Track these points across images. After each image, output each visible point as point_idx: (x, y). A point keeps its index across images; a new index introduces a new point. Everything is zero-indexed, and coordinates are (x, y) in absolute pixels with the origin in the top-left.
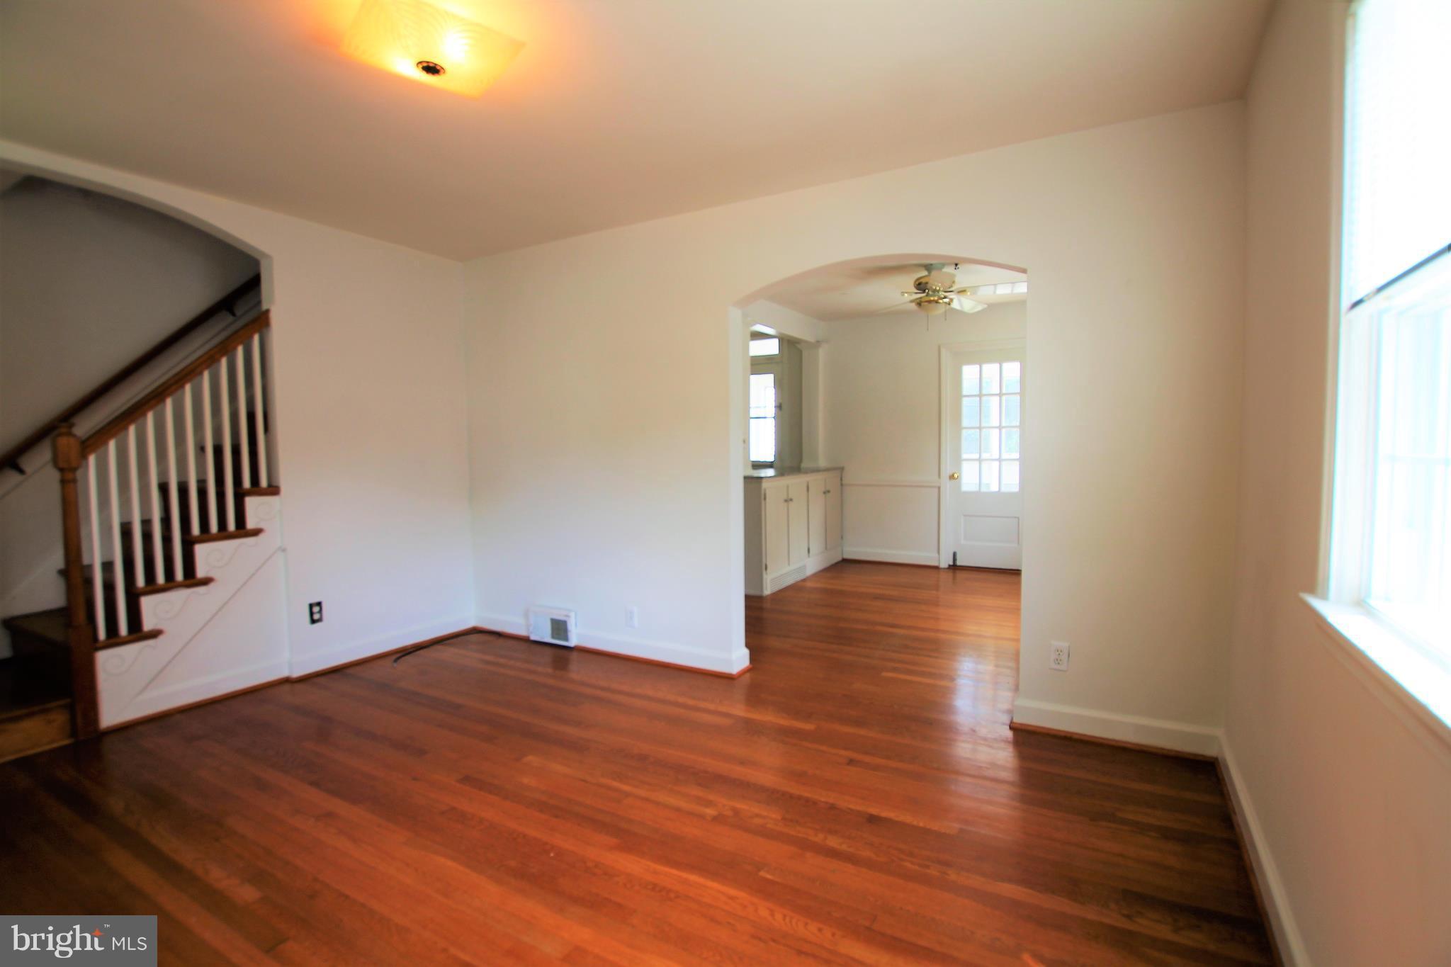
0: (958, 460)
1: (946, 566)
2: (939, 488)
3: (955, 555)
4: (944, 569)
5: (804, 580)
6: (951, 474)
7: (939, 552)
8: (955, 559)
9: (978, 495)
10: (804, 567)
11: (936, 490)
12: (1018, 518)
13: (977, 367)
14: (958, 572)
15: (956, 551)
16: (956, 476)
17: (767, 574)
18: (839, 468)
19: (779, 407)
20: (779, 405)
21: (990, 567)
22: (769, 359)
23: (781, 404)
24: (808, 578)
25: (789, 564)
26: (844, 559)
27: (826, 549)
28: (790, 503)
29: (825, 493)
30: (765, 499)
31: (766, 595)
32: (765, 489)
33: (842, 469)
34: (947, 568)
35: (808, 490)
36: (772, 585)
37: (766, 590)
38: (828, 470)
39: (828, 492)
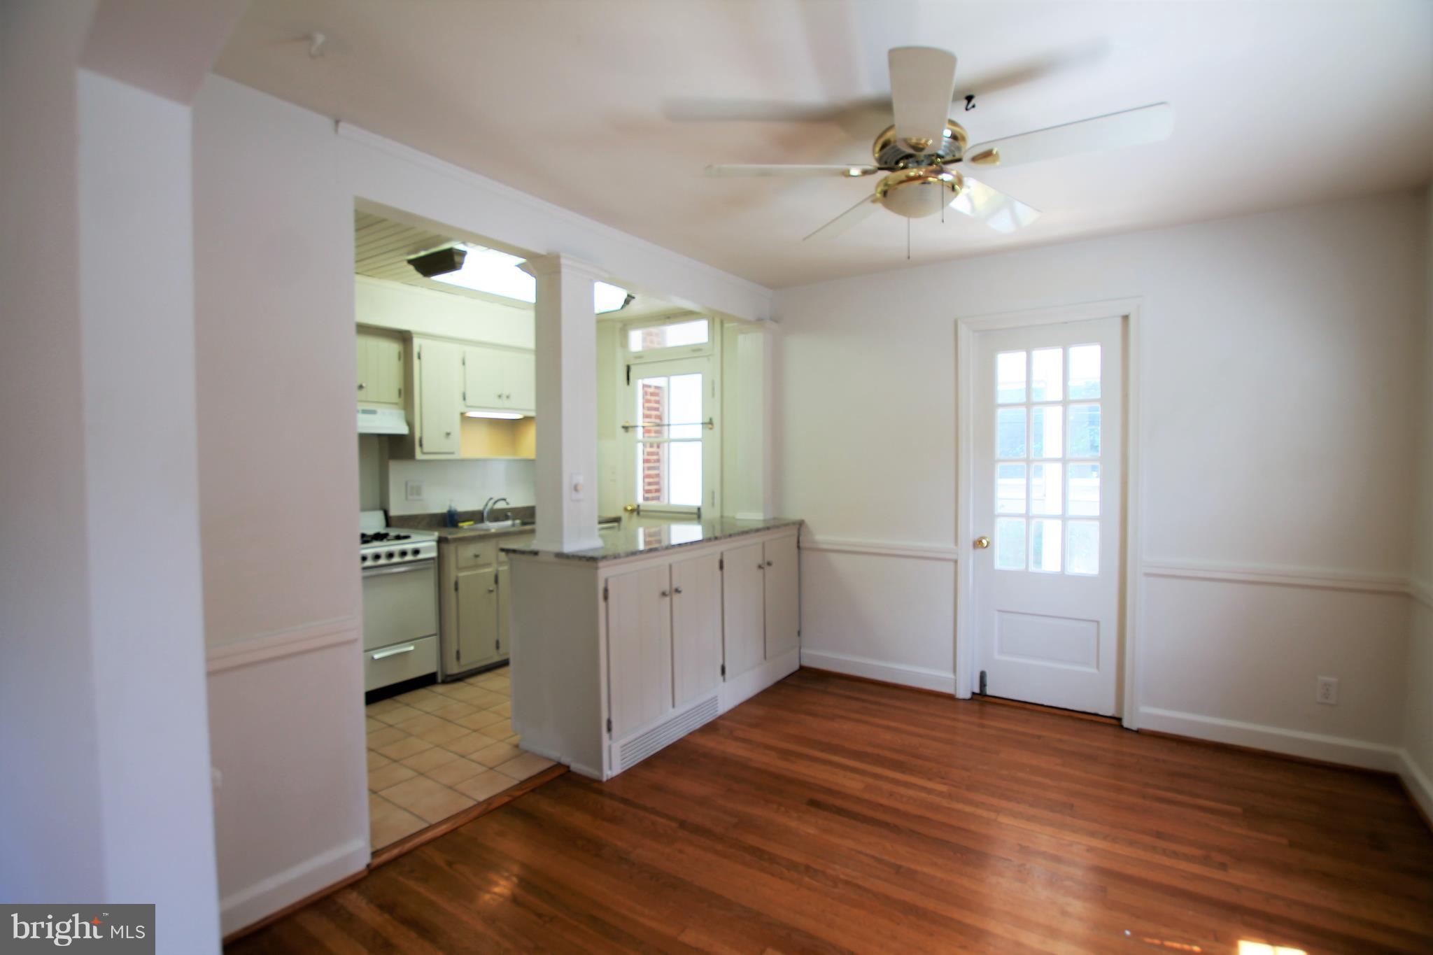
0: (988, 514)
1: (968, 696)
2: (956, 562)
3: (983, 676)
4: (964, 700)
5: (711, 728)
6: (977, 537)
7: (955, 671)
8: (983, 684)
9: (1023, 578)
10: (715, 699)
11: (951, 565)
12: (1098, 622)
13: (1022, 355)
14: (989, 709)
15: (985, 670)
16: (985, 542)
17: (611, 738)
18: (794, 523)
19: (708, 424)
20: (707, 420)
21: (1046, 704)
22: (696, 350)
23: (711, 419)
24: (722, 717)
25: (674, 706)
26: (802, 669)
27: (765, 658)
28: (676, 597)
29: (760, 567)
30: (606, 598)
31: (609, 778)
32: (606, 581)
33: (800, 524)
34: (969, 700)
35: (721, 567)
36: (624, 756)
37: (610, 768)
38: (768, 528)
39: (769, 564)
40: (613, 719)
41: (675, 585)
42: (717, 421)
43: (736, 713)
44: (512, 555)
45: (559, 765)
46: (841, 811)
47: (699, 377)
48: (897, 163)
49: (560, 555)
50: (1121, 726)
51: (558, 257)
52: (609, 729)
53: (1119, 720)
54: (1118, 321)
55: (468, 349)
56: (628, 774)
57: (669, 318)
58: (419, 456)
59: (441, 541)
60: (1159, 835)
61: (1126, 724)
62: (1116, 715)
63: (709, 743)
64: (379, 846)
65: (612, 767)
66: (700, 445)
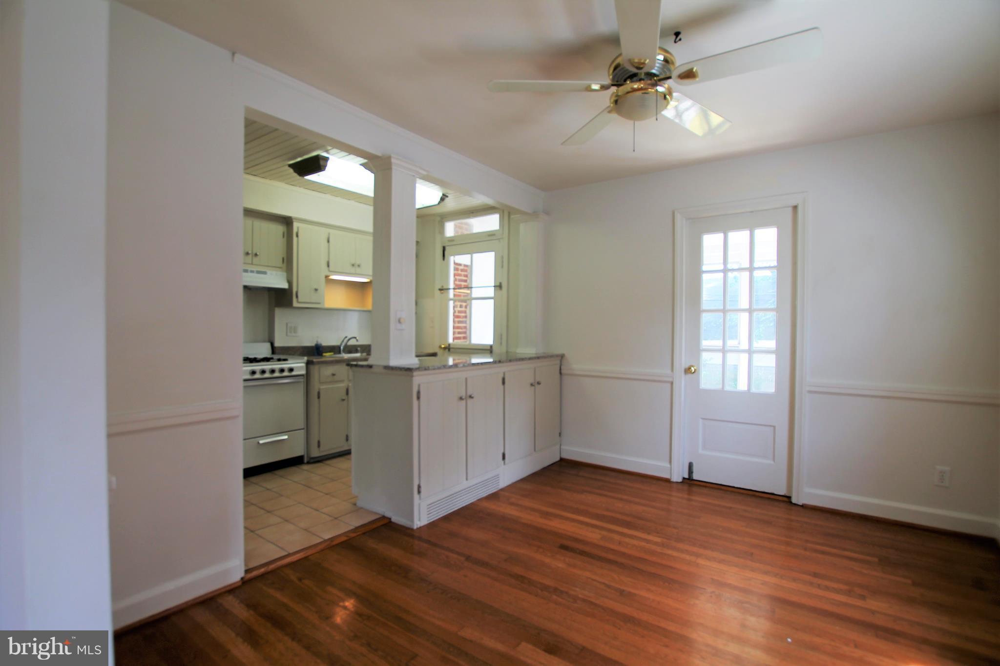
0: (696, 349)
1: (680, 480)
2: (672, 383)
3: (691, 466)
4: (677, 482)
5: (494, 497)
6: (687, 366)
7: (670, 462)
8: (691, 471)
9: (721, 394)
10: (497, 476)
11: (669, 385)
12: (774, 427)
13: (721, 236)
14: (695, 489)
15: (692, 461)
16: (693, 369)
17: (420, 498)
18: (557, 356)
19: (498, 287)
20: (498, 284)
21: (736, 486)
22: (491, 235)
23: (500, 283)
24: (502, 490)
25: (467, 479)
26: (562, 460)
27: (535, 450)
28: (470, 401)
29: (532, 385)
30: (418, 398)
31: (419, 526)
32: (419, 386)
33: (562, 357)
34: (681, 482)
35: (504, 383)
36: (429, 512)
37: (419, 520)
38: (538, 358)
39: (539, 383)
40: (422, 485)
41: (469, 393)
42: (504, 285)
43: (512, 488)
44: (354, 368)
45: (384, 517)
46: (583, 553)
47: (492, 254)
49: (387, 367)
50: (791, 502)
51: (389, 158)
52: (419, 492)
53: (789, 498)
54: (790, 210)
55: (332, 231)
56: (432, 525)
57: (473, 213)
58: (295, 304)
59: (308, 363)
60: (815, 575)
61: (794, 500)
62: (787, 495)
63: (492, 506)
64: (251, 565)
65: (421, 519)
66: (492, 301)
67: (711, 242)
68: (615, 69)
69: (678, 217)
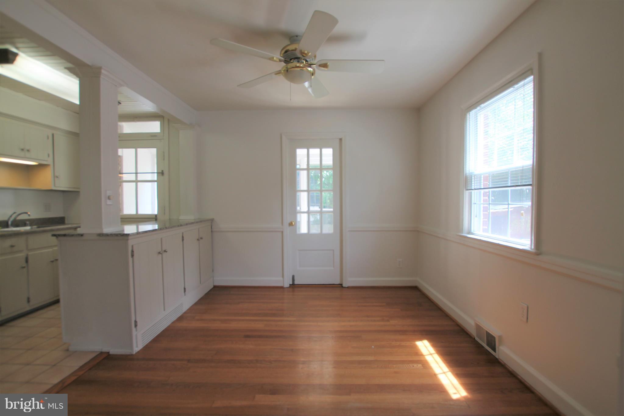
0: (294, 212)
1: (288, 286)
2: (282, 232)
3: (293, 277)
4: (287, 288)
5: (181, 318)
6: (290, 222)
7: (283, 276)
8: (293, 280)
9: (308, 235)
10: (182, 305)
11: (281, 234)
12: (333, 250)
13: (306, 150)
14: (296, 289)
15: (294, 274)
16: (293, 223)
17: (136, 330)
18: (208, 220)
19: (161, 173)
20: (161, 171)
21: (317, 283)
22: (153, 136)
23: (162, 171)
24: (185, 313)
25: (164, 310)
26: (216, 288)
27: (200, 283)
28: (165, 254)
29: (198, 240)
30: (133, 256)
31: (137, 351)
32: (132, 246)
33: (212, 220)
34: (288, 287)
35: (183, 240)
36: (143, 339)
37: (137, 347)
38: (201, 222)
39: (201, 238)
40: (137, 320)
41: (164, 248)
42: (166, 172)
43: (191, 309)
44: (60, 238)
45: (102, 353)
46: (260, 337)
47: (154, 150)
48: (291, 60)
50: (343, 287)
51: (100, 68)
52: (136, 326)
53: (341, 285)
54: (338, 141)
56: (147, 348)
57: (136, 118)
60: (368, 316)
61: (344, 285)
62: (341, 283)
63: (184, 324)
65: (138, 346)
66: (156, 183)
67: (301, 153)
68: (286, 52)
69: (284, 137)
